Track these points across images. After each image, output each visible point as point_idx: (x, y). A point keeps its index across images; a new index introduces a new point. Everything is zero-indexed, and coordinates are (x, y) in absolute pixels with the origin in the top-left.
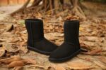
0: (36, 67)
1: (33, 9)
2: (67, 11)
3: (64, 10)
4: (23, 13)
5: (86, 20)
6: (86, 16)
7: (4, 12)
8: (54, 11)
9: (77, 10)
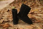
0: (13, 28)
1: (19, 1)
2: (32, 1)
3: (31, 1)
4: (15, 3)
5: (40, 6)
6: (41, 3)
7: (7, 3)
8: (27, 2)
9: (37, 1)
